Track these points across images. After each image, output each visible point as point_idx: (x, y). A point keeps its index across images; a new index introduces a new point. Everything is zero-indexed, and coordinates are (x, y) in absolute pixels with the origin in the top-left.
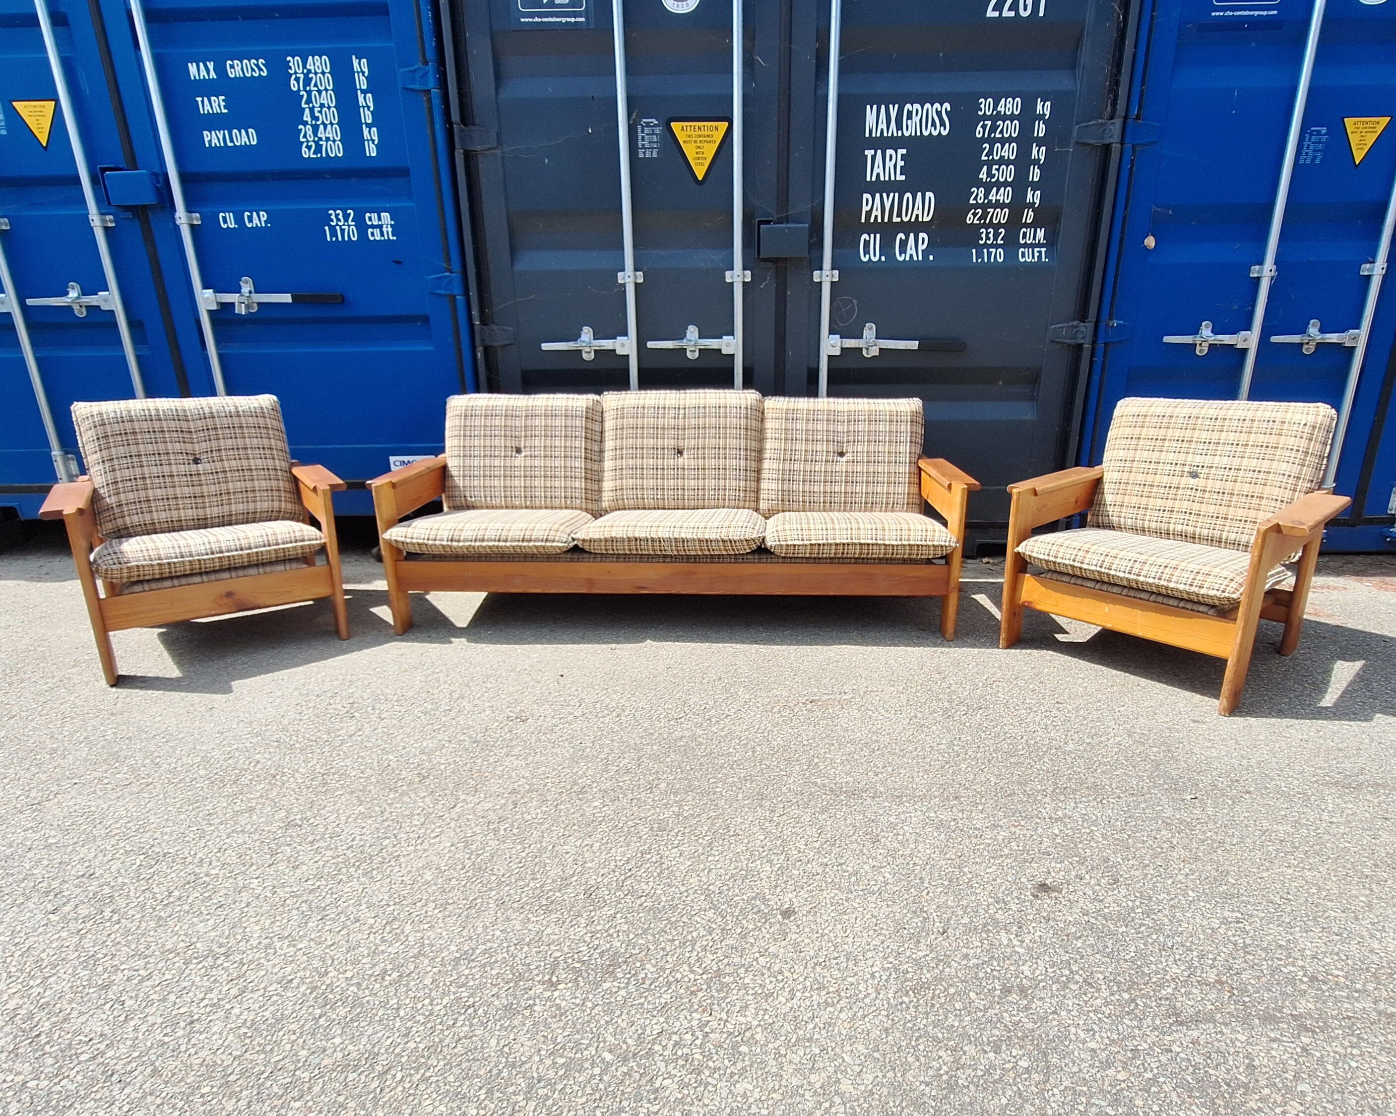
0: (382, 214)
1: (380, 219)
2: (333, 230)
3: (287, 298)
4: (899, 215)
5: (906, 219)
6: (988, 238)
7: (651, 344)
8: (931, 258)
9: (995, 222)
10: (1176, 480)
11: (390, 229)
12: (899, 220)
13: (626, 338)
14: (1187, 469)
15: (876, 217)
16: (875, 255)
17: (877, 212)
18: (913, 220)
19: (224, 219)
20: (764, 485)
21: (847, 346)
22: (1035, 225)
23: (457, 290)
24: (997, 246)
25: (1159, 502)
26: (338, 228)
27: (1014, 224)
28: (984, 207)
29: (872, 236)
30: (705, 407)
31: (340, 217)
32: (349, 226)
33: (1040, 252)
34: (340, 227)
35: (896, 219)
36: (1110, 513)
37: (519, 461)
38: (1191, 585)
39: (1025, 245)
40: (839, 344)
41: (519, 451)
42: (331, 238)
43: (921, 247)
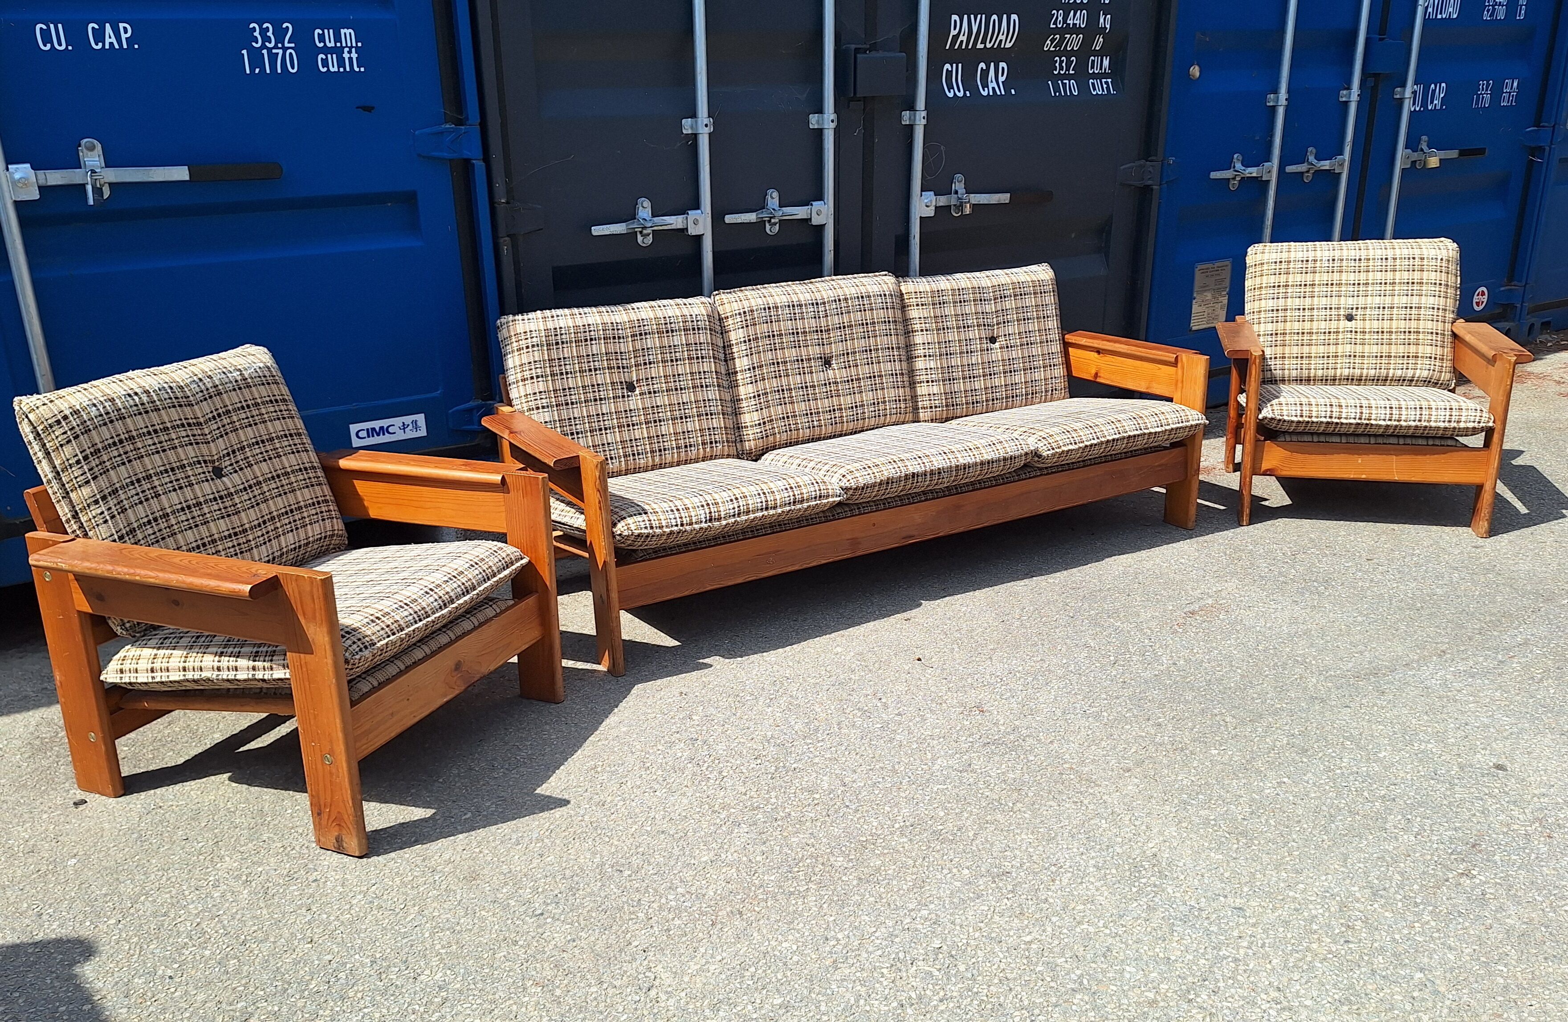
0: (343, 31)
1: (338, 38)
2: (256, 58)
3: (181, 173)
4: (984, 42)
5: (989, 46)
6: (1061, 68)
7: (729, 219)
8: (1013, 92)
9: (1069, 49)
10: (1334, 325)
11: (354, 55)
12: (982, 46)
13: (699, 211)
14: (1342, 312)
15: (962, 42)
16: (959, 91)
17: (963, 38)
18: (995, 46)
19: (46, 35)
20: (922, 390)
21: (941, 204)
22: (1101, 54)
23: (474, 152)
24: (1069, 77)
25: (1321, 349)
26: (265, 52)
27: (1085, 51)
28: (1062, 31)
29: (954, 65)
30: (846, 299)
31: (270, 34)
32: (285, 49)
33: (1106, 83)
34: (269, 50)
35: (980, 46)
36: (1273, 367)
37: (635, 402)
38: (1450, 422)
39: (1095, 76)
40: (934, 204)
41: (631, 387)
42: (252, 69)
43: (1001, 79)
